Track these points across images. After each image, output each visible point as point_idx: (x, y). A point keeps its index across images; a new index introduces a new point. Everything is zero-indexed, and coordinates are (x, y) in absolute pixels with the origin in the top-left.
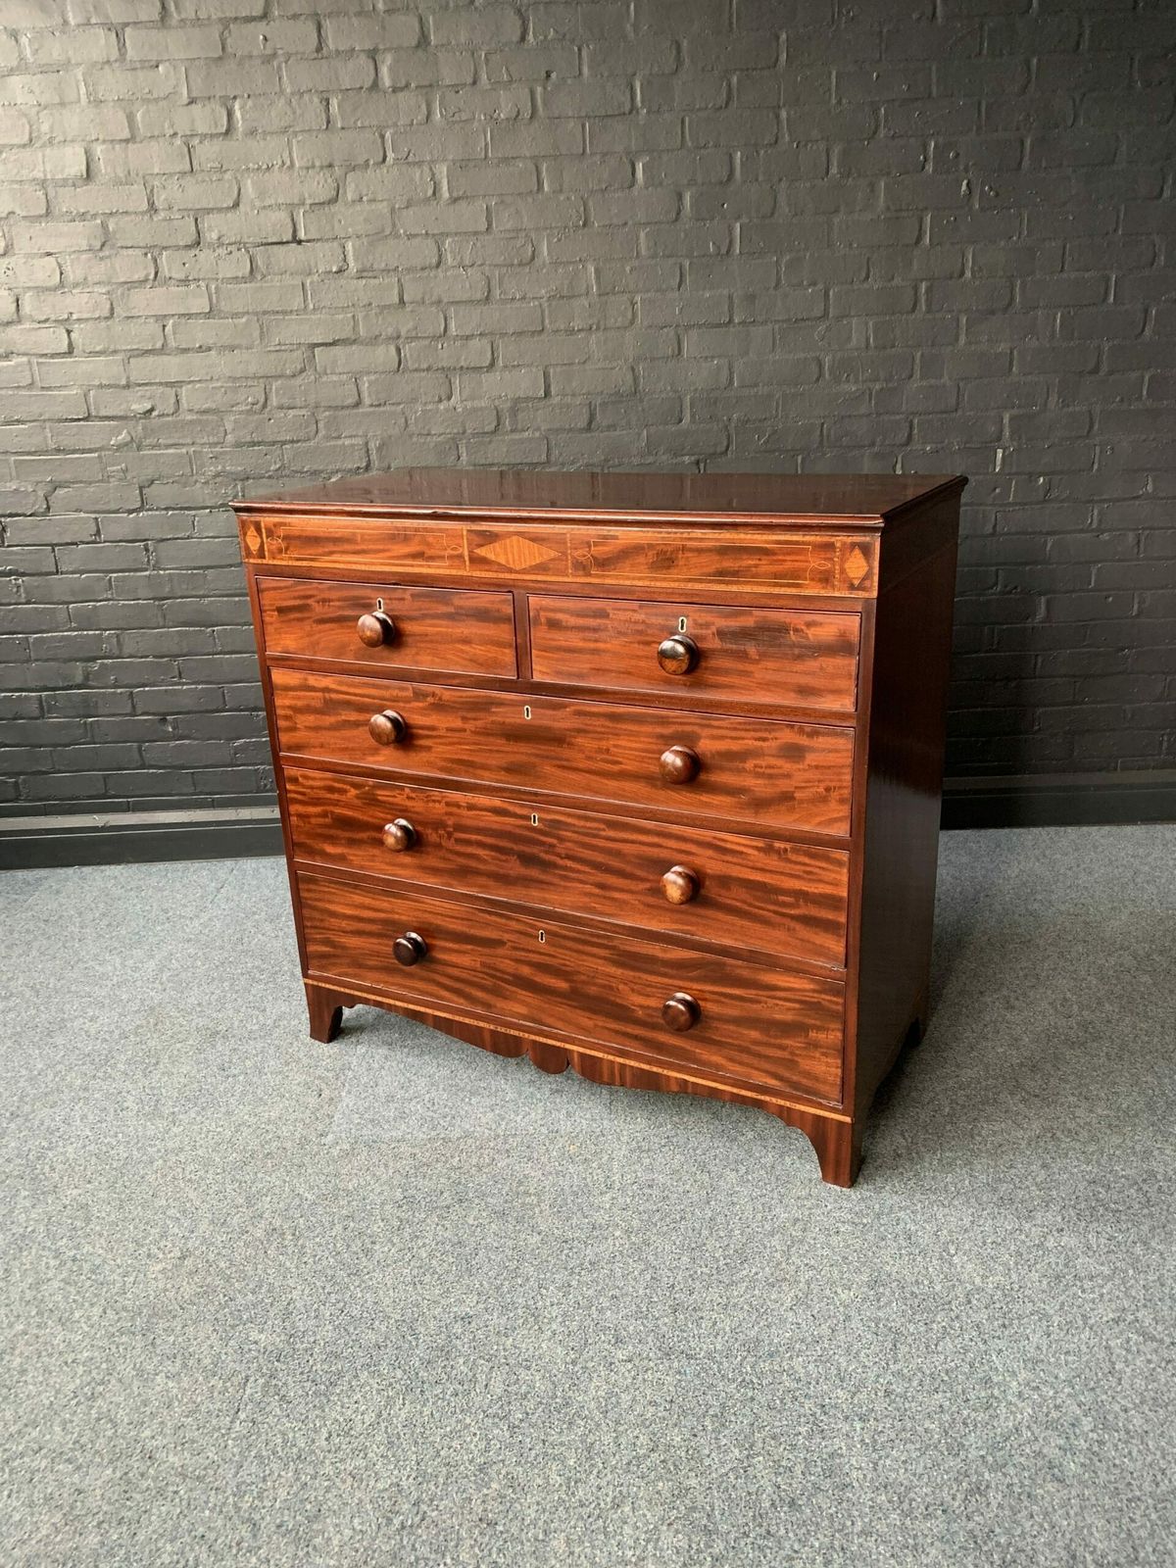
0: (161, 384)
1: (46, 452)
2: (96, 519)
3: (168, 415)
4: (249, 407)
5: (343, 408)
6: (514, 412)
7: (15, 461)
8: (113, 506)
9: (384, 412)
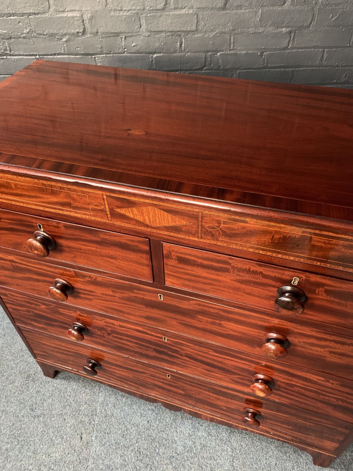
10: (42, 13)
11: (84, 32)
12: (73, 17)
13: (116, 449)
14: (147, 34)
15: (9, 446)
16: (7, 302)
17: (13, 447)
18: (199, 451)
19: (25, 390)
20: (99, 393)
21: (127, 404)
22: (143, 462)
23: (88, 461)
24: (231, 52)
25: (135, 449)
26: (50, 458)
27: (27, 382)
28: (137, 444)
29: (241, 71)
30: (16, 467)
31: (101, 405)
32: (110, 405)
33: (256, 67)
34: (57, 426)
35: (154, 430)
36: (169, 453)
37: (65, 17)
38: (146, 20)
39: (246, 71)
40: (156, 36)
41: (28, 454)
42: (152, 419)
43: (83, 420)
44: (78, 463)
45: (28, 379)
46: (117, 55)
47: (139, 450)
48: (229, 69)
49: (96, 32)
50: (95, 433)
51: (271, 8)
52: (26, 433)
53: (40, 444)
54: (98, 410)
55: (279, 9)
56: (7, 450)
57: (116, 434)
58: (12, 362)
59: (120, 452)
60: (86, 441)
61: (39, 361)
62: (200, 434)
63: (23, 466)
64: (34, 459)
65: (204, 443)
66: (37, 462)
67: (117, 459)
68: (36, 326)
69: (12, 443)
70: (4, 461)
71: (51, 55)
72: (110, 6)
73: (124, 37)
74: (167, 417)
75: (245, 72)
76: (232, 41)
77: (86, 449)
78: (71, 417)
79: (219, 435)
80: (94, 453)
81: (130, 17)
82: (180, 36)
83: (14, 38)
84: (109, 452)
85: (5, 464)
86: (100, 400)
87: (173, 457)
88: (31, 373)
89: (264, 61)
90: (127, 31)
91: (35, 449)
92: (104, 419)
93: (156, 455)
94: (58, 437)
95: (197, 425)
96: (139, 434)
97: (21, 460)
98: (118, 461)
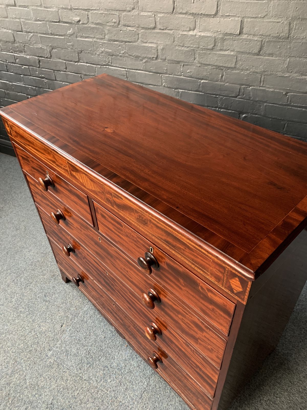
0: (82, 9)
1: (48, 34)
2: (65, 63)
3: (85, 24)
4: (113, 24)
5: (149, 29)
6: (223, 40)
7: (40, 36)
8: (70, 59)
9: (166, 33)
10: (133, 42)
11: (157, 58)
12: (152, 47)
13: (77, 343)
14: (199, 65)
15: (23, 310)
17: (25, 311)
18: (125, 373)
19: (47, 283)
20: (86, 305)
21: (99, 320)
22: (88, 359)
23: (58, 342)
24: (261, 88)
25: (88, 349)
26: (39, 328)
27: (51, 278)
28: (90, 347)
29: (268, 104)
30: (20, 323)
31: (83, 313)
32: (88, 315)
33: (280, 103)
34: (53, 312)
35: (105, 344)
36: (106, 363)
37: (147, 46)
38: (199, 55)
39: (272, 105)
40: (205, 67)
41: (30, 320)
43: (68, 316)
44: (52, 340)
45: (52, 277)
46: (176, 76)
47: (90, 351)
48: (257, 101)
49: (164, 58)
50: (71, 327)
51: (298, 59)
52: (35, 308)
53: (39, 317)
54: (80, 315)
55: (304, 60)
56: (21, 312)
57: (82, 334)
58: (50, 263)
59: (78, 346)
60: (63, 329)
61: (59, 267)
62: (132, 362)
63: (24, 325)
64: (31, 325)
65: (132, 369)
66: (32, 327)
67: (74, 349)
69: (26, 309)
71: (135, 70)
72: (176, 43)
73: (182, 65)
74: (118, 341)
75: (270, 106)
76: (262, 79)
77: (61, 334)
78: (63, 311)
79: (144, 370)
80: (64, 338)
81: (189, 51)
82: (222, 70)
83: (115, 56)
84: (72, 343)
86: (85, 309)
87: (107, 367)
88: (56, 274)
89: (288, 100)
90: (185, 61)
91: (35, 319)
92: (80, 322)
93: (97, 360)
94: (50, 319)
95: (134, 356)
96: (95, 342)
97: (25, 322)
98: (74, 351)
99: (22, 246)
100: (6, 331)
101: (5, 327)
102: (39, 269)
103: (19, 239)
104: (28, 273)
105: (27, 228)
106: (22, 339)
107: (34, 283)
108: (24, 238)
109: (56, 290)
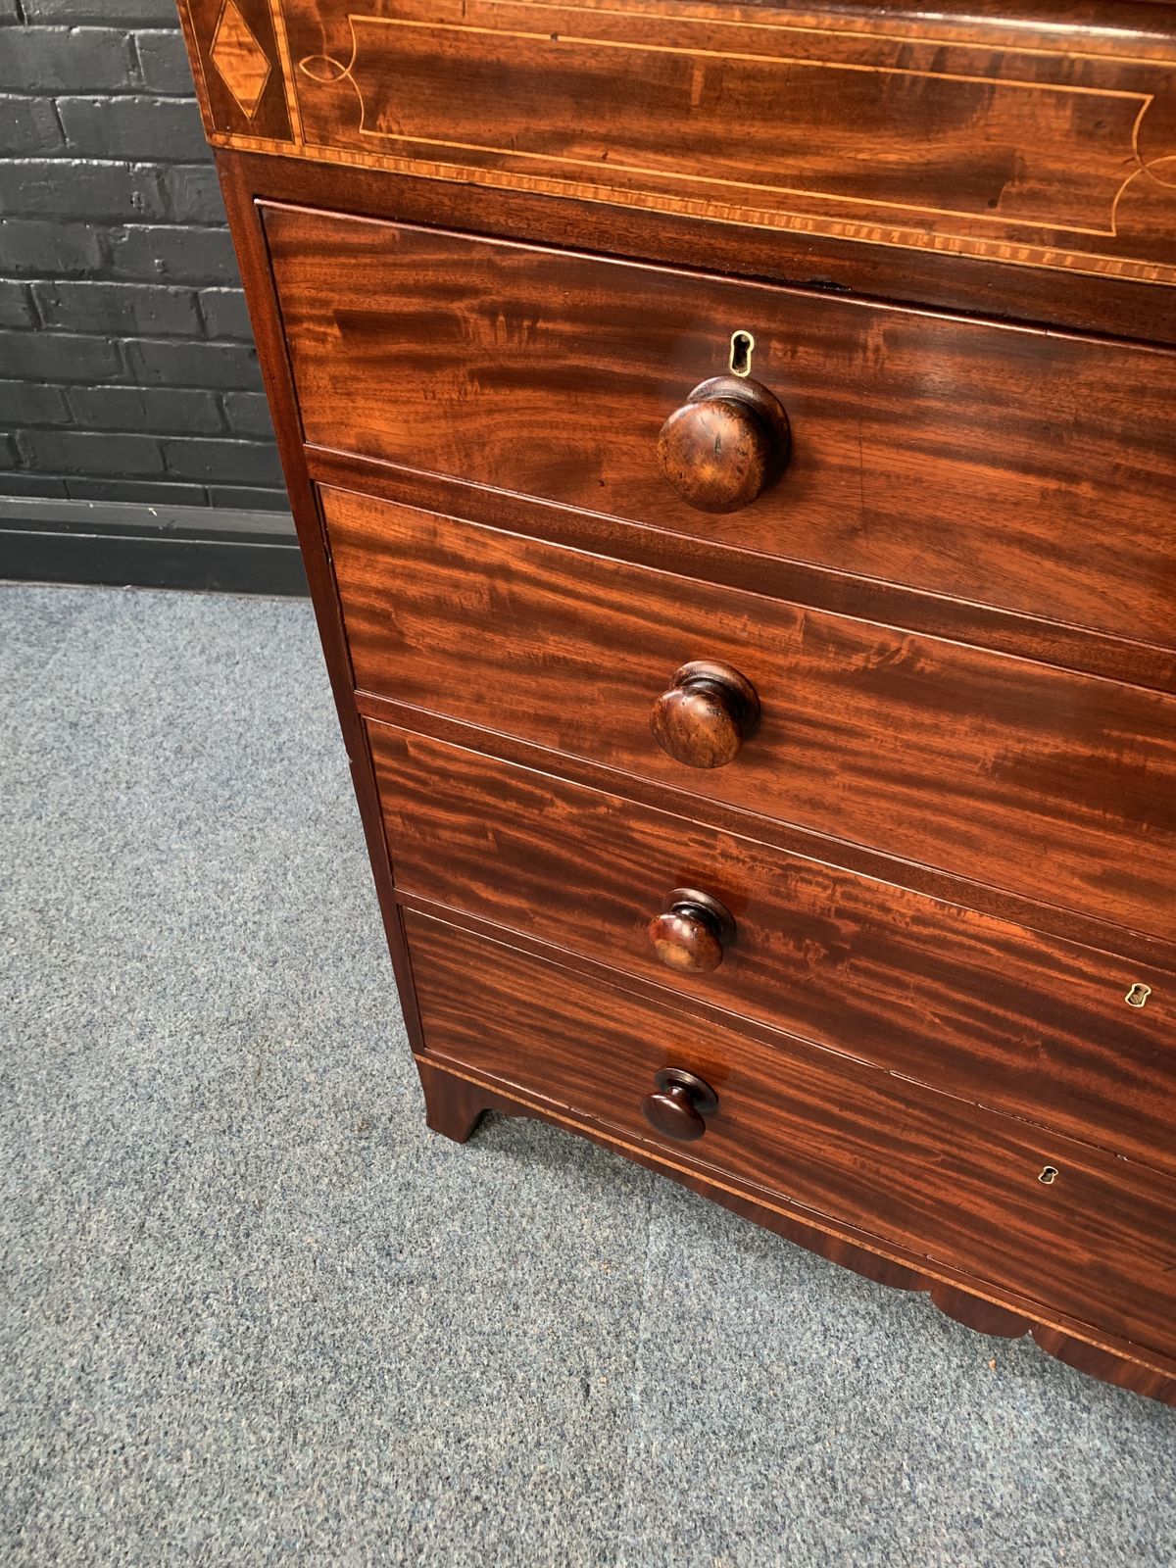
13: (732, 1453)
15: (300, 1379)
16: (395, 783)
17: (315, 1385)
18: (1085, 1512)
19: (356, 1174)
20: (648, 1222)
21: (763, 1279)
22: (848, 1522)
23: (621, 1487)
25: (810, 1463)
26: (463, 1453)
27: (363, 1143)
28: (818, 1447)
30: (328, 1467)
31: (660, 1271)
32: (695, 1274)
34: (486, 1329)
35: (884, 1400)
36: (962, 1504)
41: (377, 1422)
42: (872, 1355)
43: (588, 1318)
44: (580, 1490)
45: (365, 1134)
47: (829, 1472)
50: (640, 1374)
52: (365, 1340)
53: (422, 1390)
54: (649, 1287)
56: (293, 1395)
57: (726, 1392)
58: (304, 1063)
59: (750, 1468)
60: (604, 1404)
61: (429, 1062)
62: (1081, 1441)
63: (357, 1468)
64: (402, 1448)
65: (1105, 1480)
66: (412, 1459)
68: (487, 901)
69: (312, 1369)
70: (281, 1439)
74: (934, 1355)
77: (610, 1438)
78: (543, 1300)
80: (643, 1456)
84: (704, 1462)
85: (285, 1452)
86: (654, 1250)
87: (978, 1521)
88: (375, 1111)
91: (402, 1405)
92: (674, 1327)
93: (901, 1503)
94: (491, 1373)
95: (1068, 1403)
96: (825, 1410)
97: (351, 1445)
98: (746, 1504)
99: (83, 1020)
100: (266, 1550)
101: (243, 1522)
102: (258, 1113)
103: (37, 989)
104: (209, 1158)
105: (53, 912)
106: (400, 1556)
107: (275, 1200)
108: (63, 976)
109: (430, 1198)
